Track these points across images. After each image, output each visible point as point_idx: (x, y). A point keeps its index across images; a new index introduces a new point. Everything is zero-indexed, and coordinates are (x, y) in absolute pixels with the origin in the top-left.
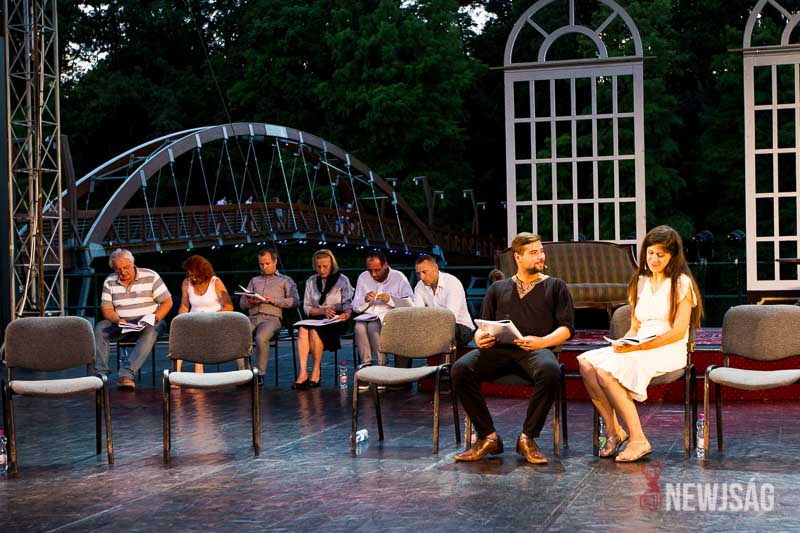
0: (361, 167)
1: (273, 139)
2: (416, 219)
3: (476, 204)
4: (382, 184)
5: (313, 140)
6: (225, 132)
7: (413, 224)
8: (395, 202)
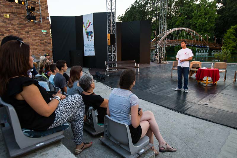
0: (197, 33)
1: (183, 30)
2: (205, 41)
3: (215, 38)
4: (200, 36)
5: (189, 30)
6: (177, 29)
7: (204, 42)
8: (202, 39)
